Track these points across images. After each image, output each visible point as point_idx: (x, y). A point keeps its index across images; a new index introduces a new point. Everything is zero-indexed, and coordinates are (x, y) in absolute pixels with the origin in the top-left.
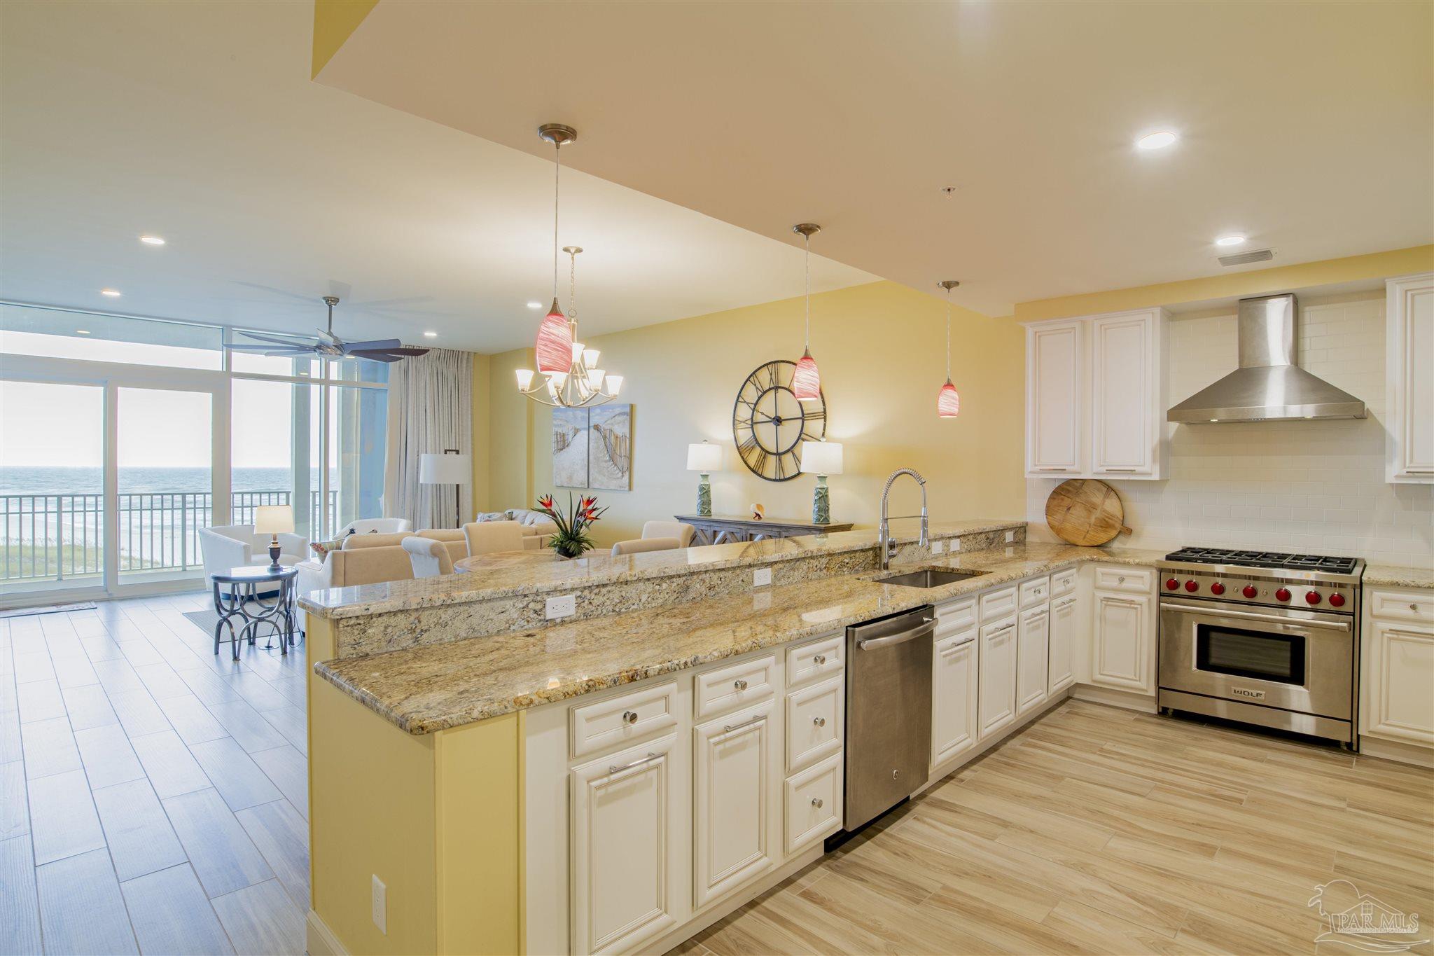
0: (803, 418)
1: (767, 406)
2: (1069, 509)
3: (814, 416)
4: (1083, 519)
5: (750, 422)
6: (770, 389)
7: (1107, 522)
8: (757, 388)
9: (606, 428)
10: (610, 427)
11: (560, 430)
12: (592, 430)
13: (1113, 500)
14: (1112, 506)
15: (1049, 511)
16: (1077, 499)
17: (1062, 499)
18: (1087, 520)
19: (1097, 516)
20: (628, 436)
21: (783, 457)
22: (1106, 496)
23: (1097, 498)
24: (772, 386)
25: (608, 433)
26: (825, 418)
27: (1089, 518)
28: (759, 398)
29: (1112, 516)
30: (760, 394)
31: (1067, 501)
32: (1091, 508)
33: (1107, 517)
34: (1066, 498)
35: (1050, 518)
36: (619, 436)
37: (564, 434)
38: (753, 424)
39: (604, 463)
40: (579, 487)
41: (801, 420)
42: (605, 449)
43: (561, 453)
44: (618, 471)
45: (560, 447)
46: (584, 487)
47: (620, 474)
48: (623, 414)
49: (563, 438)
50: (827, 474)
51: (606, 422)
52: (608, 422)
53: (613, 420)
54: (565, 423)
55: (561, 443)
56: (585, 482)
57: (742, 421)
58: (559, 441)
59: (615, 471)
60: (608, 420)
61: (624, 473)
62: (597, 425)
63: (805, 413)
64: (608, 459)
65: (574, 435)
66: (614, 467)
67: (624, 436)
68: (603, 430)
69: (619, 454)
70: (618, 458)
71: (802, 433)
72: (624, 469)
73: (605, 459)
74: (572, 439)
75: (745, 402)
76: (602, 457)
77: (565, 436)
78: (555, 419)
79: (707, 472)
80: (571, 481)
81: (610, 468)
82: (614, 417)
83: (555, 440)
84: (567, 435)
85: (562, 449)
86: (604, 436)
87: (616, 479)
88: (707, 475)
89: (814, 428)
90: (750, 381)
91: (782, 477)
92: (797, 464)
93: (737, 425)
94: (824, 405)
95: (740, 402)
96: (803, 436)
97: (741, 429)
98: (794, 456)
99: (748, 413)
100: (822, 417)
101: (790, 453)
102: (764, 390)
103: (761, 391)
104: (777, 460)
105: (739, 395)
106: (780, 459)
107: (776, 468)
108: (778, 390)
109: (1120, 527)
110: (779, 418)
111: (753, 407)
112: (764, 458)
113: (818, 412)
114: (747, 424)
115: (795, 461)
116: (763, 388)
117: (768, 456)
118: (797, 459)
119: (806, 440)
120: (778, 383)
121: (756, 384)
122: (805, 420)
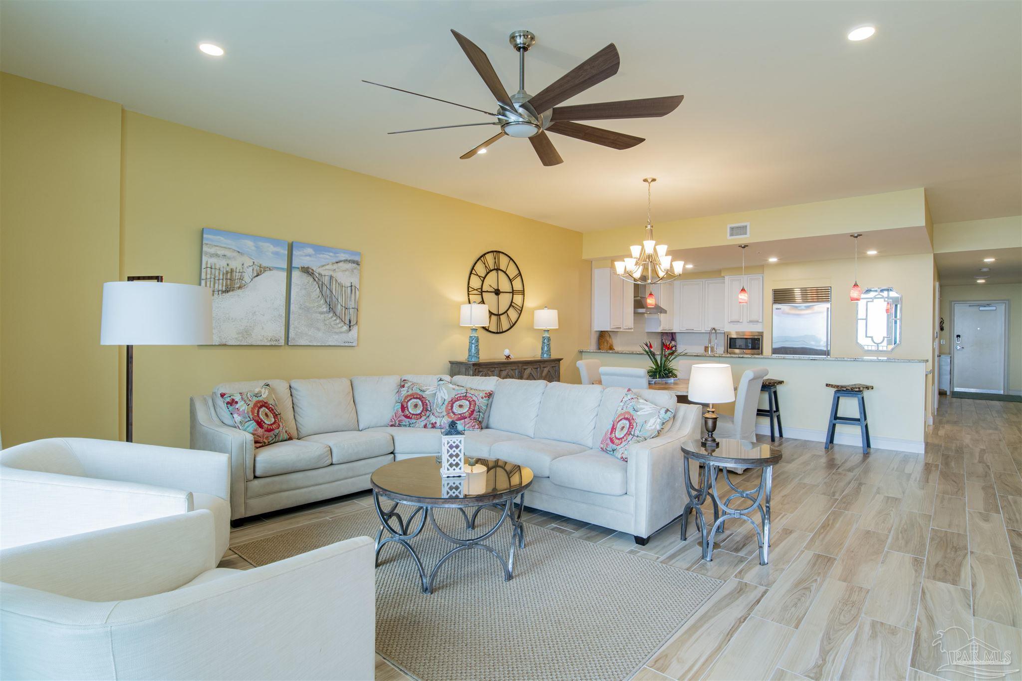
0: (513, 292)
1: (492, 280)
3: (518, 292)
5: (480, 290)
6: (494, 269)
7: (611, 347)
8: (486, 266)
9: (323, 273)
10: (331, 273)
12: (296, 274)
13: (610, 338)
14: (610, 340)
15: (599, 344)
20: (358, 286)
21: (501, 316)
24: (495, 267)
25: (326, 280)
26: (523, 295)
27: (607, 346)
28: (487, 274)
30: (488, 271)
32: (607, 342)
33: (610, 345)
34: (603, 339)
35: (599, 347)
36: (344, 285)
37: (232, 270)
38: (482, 292)
39: (319, 315)
40: (265, 344)
41: (512, 294)
42: (319, 299)
43: (224, 297)
44: (342, 324)
45: (220, 288)
46: (277, 344)
47: (345, 328)
48: (350, 261)
49: (229, 277)
50: (548, 328)
51: (323, 266)
52: (327, 267)
53: (335, 266)
54: (235, 254)
55: (223, 283)
56: (279, 338)
57: (474, 290)
58: (219, 280)
59: (337, 324)
60: (328, 265)
61: (350, 327)
62: (308, 268)
63: (514, 289)
64: (325, 310)
65: (256, 275)
66: (335, 320)
67: (352, 286)
68: (317, 275)
69: (344, 306)
70: (342, 309)
71: (512, 302)
72: (350, 322)
73: (321, 310)
74: (252, 280)
75: (477, 275)
76: (314, 307)
77: (234, 273)
78: (210, 244)
79: (475, 327)
80: (246, 338)
81: (328, 321)
82: (337, 263)
83: (208, 276)
84: (239, 272)
85: (227, 291)
86: (321, 283)
87: (337, 333)
88: (477, 329)
89: (518, 300)
90: (481, 260)
91: (501, 331)
92: (509, 322)
93: (471, 291)
94: (523, 286)
95: (473, 274)
96: (512, 304)
97: (474, 294)
98: (508, 316)
99: (479, 284)
100: (522, 293)
101: (506, 314)
102: (490, 269)
103: (488, 269)
104: (498, 319)
105: (473, 268)
106: (500, 318)
107: (497, 325)
108: (499, 271)
109: (613, 348)
110: (499, 291)
111: (482, 279)
112: (490, 317)
113: (521, 290)
114: (478, 291)
115: (509, 320)
116: (489, 267)
117: (492, 316)
118: (510, 318)
119: (514, 307)
120: (499, 267)
121: (485, 263)
122: (514, 294)
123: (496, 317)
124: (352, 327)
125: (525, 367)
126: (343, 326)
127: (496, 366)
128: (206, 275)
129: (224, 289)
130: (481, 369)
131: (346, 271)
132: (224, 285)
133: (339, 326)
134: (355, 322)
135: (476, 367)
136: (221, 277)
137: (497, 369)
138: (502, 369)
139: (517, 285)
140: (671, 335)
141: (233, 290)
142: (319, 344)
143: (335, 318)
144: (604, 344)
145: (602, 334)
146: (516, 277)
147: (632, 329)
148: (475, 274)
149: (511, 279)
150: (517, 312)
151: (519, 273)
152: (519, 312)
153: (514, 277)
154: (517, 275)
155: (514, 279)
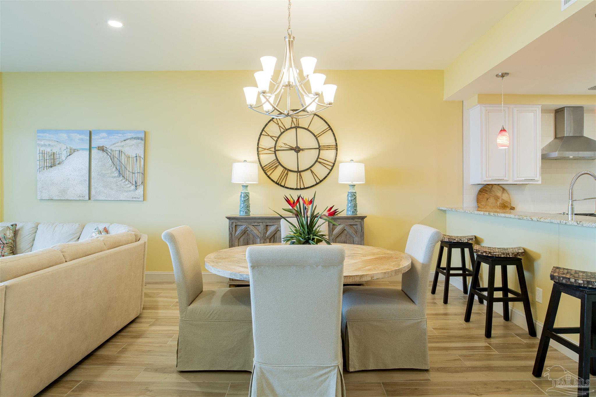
0: (319, 148)
1: (289, 139)
2: (487, 199)
3: (328, 147)
4: (494, 204)
5: (273, 150)
6: (291, 128)
7: (505, 205)
8: (279, 126)
9: (114, 149)
10: (120, 149)
11: (48, 150)
12: (94, 152)
13: (506, 194)
14: (505, 197)
15: (478, 201)
16: (491, 195)
17: (484, 195)
18: (496, 204)
19: (500, 202)
20: (143, 156)
21: (303, 174)
22: (503, 193)
23: (499, 193)
24: (293, 126)
25: (117, 154)
26: (337, 149)
27: (496, 203)
28: (282, 133)
29: (506, 202)
30: (282, 130)
31: (486, 195)
32: (497, 198)
33: (504, 202)
34: (486, 194)
35: (479, 204)
36: (131, 156)
37: (54, 154)
38: (275, 151)
39: (112, 179)
40: (76, 199)
41: (318, 150)
42: (112, 167)
43: (50, 170)
44: (130, 185)
45: (48, 165)
46: (83, 199)
47: (133, 187)
48: (135, 138)
49: (52, 157)
50: (354, 183)
51: (114, 144)
52: (117, 145)
53: (123, 143)
54: (56, 143)
55: (49, 162)
56: (85, 195)
57: (265, 149)
58: (46, 160)
59: (126, 185)
60: (117, 143)
61: (136, 187)
62: (103, 146)
63: (321, 145)
64: (116, 175)
65: (68, 155)
66: (124, 182)
67: (136, 156)
68: (110, 151)
69: (131, 171)
70: (130, 174)
71: (318, 157)
72: (136, 183)
73: (113, 175)
74: (66, 158)
75: (269, 135)
76: (108, 173)
77: (56, 155)
78: (41, 139)
79: (246, 184)
80: (64, 195)
81: (119, 183)
82: (125, 140)
83: (41, 159)
84: (59, 154)
85: (51, 167)
86: (112, 156)
87: (127, 191)
88: (247, 186)
89: (328, 155)
90: (273, 121)
91: (302, 187)
92: (315, 178)
93: (261, 151)
94: (336, 141)
95: (263, 135)
96: (319, 160)
97: (265, 154)
98: (312, 173)
99: (271, 143)
100: (334, 148)
101: (309, 171)
102: (285, 128)
103: (283, 128)
104: (297, 175)
105: (263, 130)
106: (300, 175)
107: (297, 181)
108: (298, 129)
109: (509, 206)
110: (299, 148)
111: (276, 139)
112: (286, 174)
113: (331, 145)
114: (271, 151)
115: (313, 176)
116: (284, 126)
117: (290, 173)
118: (315, 175)
119: (322, 162)
120: (298, 125)
121: (278, 124)
122: (321, 150)
123: (296, 174)
124: (138, 187)
126: (131, 186)
128: (40, 158)
129: (50, 165)
131: (132, 146)
132: (50, 163)
133: (128, 186)
134: (141, 183)
135: (233, 221)
136: (48, 158)
137: (261, 224)
138: (268, 224)
139: (327, 139)
141: (55, 166)
142: (113, 199)
143: (124, 181)
144: (492, 200)
145: (486, 187)
146: (324, 132)
147: (538, 181)
148: (266, 135)
149: (317, 135)
150: (327, 167)
151: (329, 128)
152: (330, 168)
153: (322, 132)
154: (325, 130)
155: (321, 135)
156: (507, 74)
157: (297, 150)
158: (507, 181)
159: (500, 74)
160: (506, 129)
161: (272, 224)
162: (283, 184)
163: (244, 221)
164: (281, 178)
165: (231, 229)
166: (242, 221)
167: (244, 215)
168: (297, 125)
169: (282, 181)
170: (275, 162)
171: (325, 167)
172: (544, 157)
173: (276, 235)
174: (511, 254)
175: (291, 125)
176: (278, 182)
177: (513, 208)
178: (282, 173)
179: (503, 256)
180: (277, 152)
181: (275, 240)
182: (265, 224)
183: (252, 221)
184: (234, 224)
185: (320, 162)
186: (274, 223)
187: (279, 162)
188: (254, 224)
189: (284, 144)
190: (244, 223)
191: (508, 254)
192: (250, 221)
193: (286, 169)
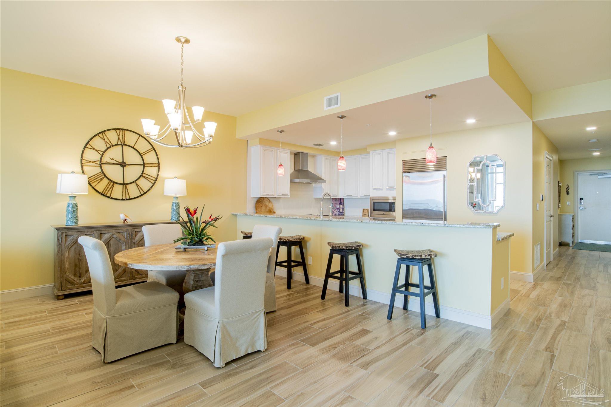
0: (144, 165)
2: (261, 207)
3: (152, 165)
5: (98, 163)
6: (117, 145)
8: (105, 142)
14: (270, 205)
15: (256, 208)
16: (263, 204)
17: (259, 204)
19: (268, 208)
21: (128, 186)
22: (269, 203)
23: (267, 203)
24: (119, 143)
26: (159, 167)
27: (266, 209)
28: (108, 148)
29: (271, 209)
30: (108, 146)
31: (261, 205)
32: (266, 206)
35: (257, 210)
38: (101, 164)
41: (143, 166)
50: (178, 195)
57: (90, 162)
63: (145, 162)
71: (143, 173)
75: (94, 149)
79: (74, 194)
88: (75, 197)
89: (151, 171)
90: (99, 136)
91: (128, 198)
92: (139, 190)
93: (85, 163)
94: (158, 160)
95: (88, 148)
96: (143, 175)
97: (90, 166)
98: (137, 186)
99: (96, 157)
100: (156, 166)
101: (134, 184)
102: (112, 144)
103: (109, 144)
104: (123, 188)
105: (88, 143)
106: (126, 187)
107: (123, 193)
108: (124, 146)
109: (273, 211)
110: (125, 163)
111: (101, 153)
112: (112, 186)
113: (155, 163)
114: (96, 163)
115: (138, 189)
116: (111, 143)
117: (115, 185)
118: (140, 187)
119: (146, 177)
120: (125, 143)
121: (104, 139)
122: (146, 166)
123: (121, 186)
125: (137, 230)
127: (93, 230)
130: (70, 233)
135: (62, 231)
137: (95, 232)
138: (103, 232)
139: (150, 158)
140: (339, 200)
144: (263, 208)
145: (260, 199)
146: (148, 152)
147: (289, 196)
148: (92, 149)
149: (142, 154)
150: (150, 181)
151: (153, 149)
152: (153, 182)
153: (146, 151)
154: (149, 150)
155: (145, 154)
156: (283, 131)
157: (123, 165)
158: (274, 195)
159: (280, 131)
160: (282, 164)
161: (106, 232)
162: (108, 195)
163: (76, 231)
164: (107, 189)
165: (60, 240)
166: (74, 231)
167: (73, 225)
168: (123, 142)
169: (108, 192)
170: (101, 174)
171: (149, 181)
172: (292, 181)
173: (110, 242)
174: (298, 239)
175: (118, 142)
176: (103, 193)
177: (274, 213)
178: (107, 185)
179: (294, 241)
180: (102, 165)
181: (109, 246)
182: (99, 232)
183: (85, 230)
184: (64, 235)
185: (144, 177)
186: (108, 231)
187: (105, 175)
188: (87, 233)
189: (111, 158)
190: (76, 233)
191: (297, 239)
192: (83, 230)
193: (111, 181)
